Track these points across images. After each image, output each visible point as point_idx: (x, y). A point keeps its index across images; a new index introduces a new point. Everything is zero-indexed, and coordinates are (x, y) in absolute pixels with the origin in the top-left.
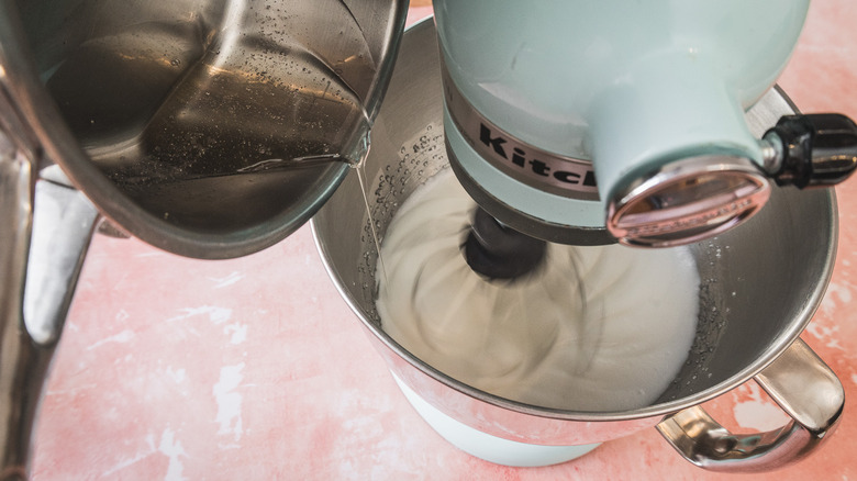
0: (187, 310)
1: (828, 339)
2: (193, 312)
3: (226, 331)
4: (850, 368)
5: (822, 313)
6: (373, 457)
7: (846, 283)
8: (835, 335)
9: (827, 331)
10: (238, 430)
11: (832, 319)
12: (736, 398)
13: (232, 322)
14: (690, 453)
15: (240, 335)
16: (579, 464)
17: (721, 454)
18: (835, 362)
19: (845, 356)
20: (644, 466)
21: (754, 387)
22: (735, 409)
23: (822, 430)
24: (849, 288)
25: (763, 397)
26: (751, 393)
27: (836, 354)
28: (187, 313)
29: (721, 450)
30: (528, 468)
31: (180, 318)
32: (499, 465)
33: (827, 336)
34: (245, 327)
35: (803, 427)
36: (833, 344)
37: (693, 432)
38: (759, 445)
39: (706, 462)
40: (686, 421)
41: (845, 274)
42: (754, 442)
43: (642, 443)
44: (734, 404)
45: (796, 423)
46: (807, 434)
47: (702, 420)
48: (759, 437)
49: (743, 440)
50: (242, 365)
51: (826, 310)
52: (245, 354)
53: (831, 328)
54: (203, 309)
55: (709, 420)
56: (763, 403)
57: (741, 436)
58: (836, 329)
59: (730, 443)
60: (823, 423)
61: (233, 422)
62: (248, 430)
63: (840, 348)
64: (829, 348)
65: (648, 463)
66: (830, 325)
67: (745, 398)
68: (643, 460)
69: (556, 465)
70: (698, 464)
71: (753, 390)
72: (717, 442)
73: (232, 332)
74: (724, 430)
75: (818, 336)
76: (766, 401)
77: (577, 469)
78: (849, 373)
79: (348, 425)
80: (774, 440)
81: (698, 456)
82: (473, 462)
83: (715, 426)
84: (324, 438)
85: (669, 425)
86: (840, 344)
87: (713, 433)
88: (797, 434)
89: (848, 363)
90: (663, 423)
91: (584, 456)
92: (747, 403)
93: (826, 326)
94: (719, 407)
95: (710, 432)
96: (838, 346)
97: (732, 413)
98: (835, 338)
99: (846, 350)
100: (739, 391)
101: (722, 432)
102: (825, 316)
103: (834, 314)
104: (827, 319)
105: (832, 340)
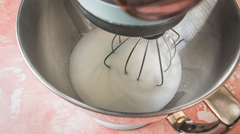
0: (6, 68)
2: (7, 69)
3: (19, 77)
5: (230, 81)
6: (66, 123)
8: (234, 89)
9: (231, 88)
10: (18, 112)
11: (233, 84)
12: (198, 109)
13: (21, 73)
14: (178, 129)
15: (23, 78)
16: (140, 130)
17: (190, 130)
20: (163, 132)
21: (205, 106)
22: (197, 113)
23: (231, 125)
25: (207, 109)
26: (203, 108)
28: (6, 69)
29: (190, 129)
30: (122, 130)
31: (3, 71)
32: (111, 129)
33: (231, 89)
34: (26, 75)
35: (223, 123)
37: (180, 121)
38: (204, 128)
40: (178, 117)
42: (202, 127)
43: (164, 123)
44: (197, 111)
45: (220, 122)
46: (225, 127)
47: (184, 117)
48: (205, 125)
49: (199, 126)
50: (23, 89)
51: (232, 80)
52: (24, 85)
53: (233, 87)
54: (11, 68)
55: (186, 117)
56: (207, 111)
57: (198, 124)
58: (235, 87)
59: (194, 126)
60: (232, 122)
61: (16, 109)
62: (22, 112)
63: (236, 94)
65: (165, 131)
66: (233, 86)
67: (201, 109)
68: (163, 130)
69: (132, 130)
71: (204, 107)
72: (189, 125)
73: (21, 77)
74: (192, 121)
76: (208, 111)
77: (139, 132)
79: (58, 112)
80: (210, 127)
81: (181, 131)
82: (102, 127)
83: (189, 120)
84: (49, 116)
85: (171, 118)
86: (236, 92)
88: (220, 126)
90: (169, 117)
91: (142, 127)
92: (202, 111)
93: (231, 86)
94: (191, 112)
95: (187, 122)
96: (235, 93)
97: (196, 115)
98: (234, 90)
99: (238, 95)
100: (199, 106)
101: (191, 122)
102: (231, 83)
103: (234, 82)
104: (232, 84)
105: (233, 91)
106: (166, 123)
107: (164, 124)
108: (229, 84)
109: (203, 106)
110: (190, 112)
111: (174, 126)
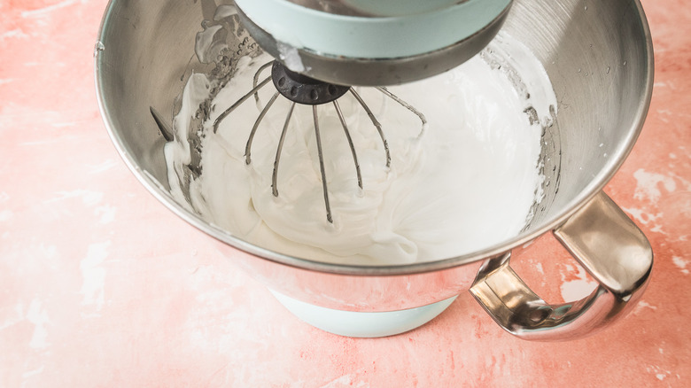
1: (652, 225)
2: (67, 195)
3: (97, 213)
4: (672, 251)
5: (649, 201)
6: (223, 327)
7: (671, 174)
8: (659, 221)
9: (651, 217)
10: (100, 300)
11: (656, 206)
12: (564, 277)
13: (102, 204)
14: (506, 323)
15: (109, 216)
16: (413, 336)
17: (536, 323)
18: (658, 245)
19: (667, 240)
20: (474, 339)
22: (561, 287)
23: (627, 293)
24: (675, 179)
25: (588, 277)
26: (578, 272)
27: (660, 237)
28: (63, 196)
29: (536, 320)
31: (56, 199)
32: (339, 336)
33: (651, 222)
34: (114, 209)
35: (608, 289)
36: (657, 229)
37: (512, 303)
39: (521, 332)
40: (505, 293)
41: (671, 166)
42: (565, 310)
43: (474, 317)
44: (561, 283)
45: (602, 287)
46: (611, 297)
47: (521, 292)
49: (557, 309)
50: (108, 243)
52: (112, 233)
53: (655, 215)
54: (77, 193)
55: (528, 292)
56: (588, 282)
58: (660, 215)
59: (545, 313)
60: (630, 285)
61: (96, 293)
62: (110, 301)
63: (664, 233)
64: (653, 233)
65: (478, 335)
66: (655, 212)
67: (571, 277)
68: (473, 333)
69: (392, 336)
70: (514, 333)
72: (535, 311)
73: (102, 213)
74: (541, 301)
75: (643, 221)
77: (411, 340)
78: (670, 256)
81: (514, 326)
83: (534, 298)
84: (179, 308)
86: (663, 229)
87: (531, 304)
89: (669, 246)
91: (418, 328)
92: (574, 282)
93: (651, 212)
94: (546, 285)
95: (529, 303)
96: (661, 231)
97: (560, 291)
98: (659, 224)
99: (668, 234)
100: (565, 268)
101: (540, 303)
102: (651, 204)
103: (659, 202)
104: (653, 206)
105: (656, 225)
106: (480, 316)
107: (476, 320)
108: (644, 208)
109: (576, 268)
110: (543, 284)
111: (497, 316)
